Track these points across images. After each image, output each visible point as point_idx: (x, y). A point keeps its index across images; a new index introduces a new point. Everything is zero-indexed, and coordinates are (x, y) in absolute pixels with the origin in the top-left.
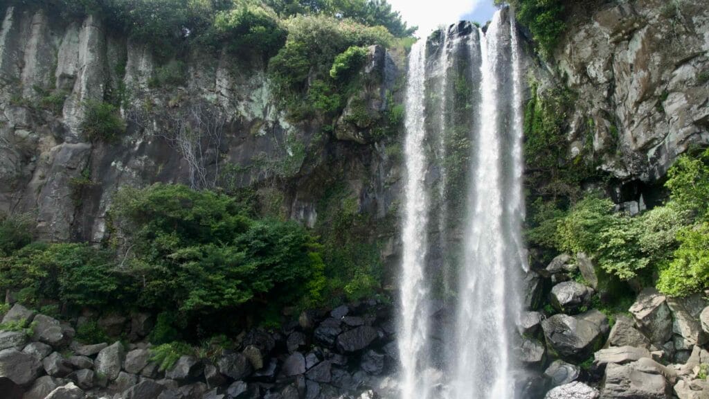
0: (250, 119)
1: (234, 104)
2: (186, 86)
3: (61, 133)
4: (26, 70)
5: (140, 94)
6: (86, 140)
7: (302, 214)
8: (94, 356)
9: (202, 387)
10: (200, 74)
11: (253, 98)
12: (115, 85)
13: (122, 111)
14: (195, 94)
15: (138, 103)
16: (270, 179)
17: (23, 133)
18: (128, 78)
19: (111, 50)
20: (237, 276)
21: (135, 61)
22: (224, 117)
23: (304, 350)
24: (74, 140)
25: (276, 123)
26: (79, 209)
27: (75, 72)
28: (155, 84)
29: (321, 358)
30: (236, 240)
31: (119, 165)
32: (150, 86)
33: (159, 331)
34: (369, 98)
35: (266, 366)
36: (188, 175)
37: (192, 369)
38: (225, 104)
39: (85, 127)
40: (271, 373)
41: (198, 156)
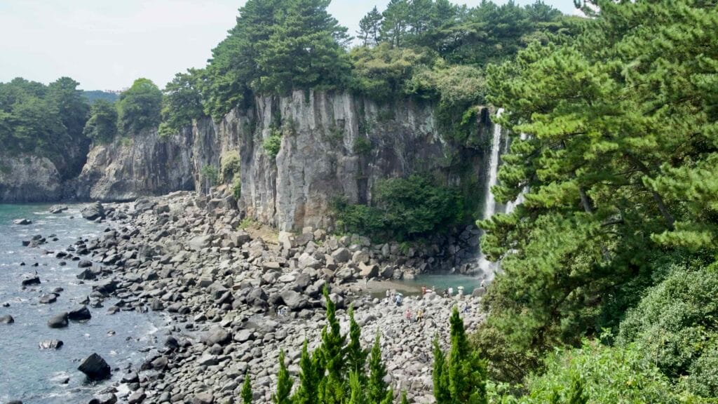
0: (426, 133)
1: (417, 128)
2: (394, 119)
3: (345, 152)
4: (323, 119)
5: (374, 126)
6: (356, 154)
7: (453, 180)
8: (380, 249)
9: (418, 259)
10: (400, 113)
11: (426, 122)
12: (361, 121)
13: (367, 135)
14: (399, 124)
15: (373, 131)
16: (438, 168)
17: (330, 152)
18: (367, 117)
19: (357, 102)
20: (428, 220)
21: (369, 107)
22: (414, 136)
23: (455, 244)
24: (352, 155)
25: (438, 139)
26: (359, 186)
27: (344, 118)
28: (380, 119)
29: (461, 248)
30: (427, 202)
31: (372, 165)
32: (378, 121)
33: (401, 238)
34: (479, 133)
35: (441, 252)
36: (401, 166)
37: (415, 253)
38: (414, 128)
39: (355, 149)
40: (442, 254)
41: (404, 157)
